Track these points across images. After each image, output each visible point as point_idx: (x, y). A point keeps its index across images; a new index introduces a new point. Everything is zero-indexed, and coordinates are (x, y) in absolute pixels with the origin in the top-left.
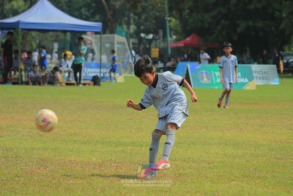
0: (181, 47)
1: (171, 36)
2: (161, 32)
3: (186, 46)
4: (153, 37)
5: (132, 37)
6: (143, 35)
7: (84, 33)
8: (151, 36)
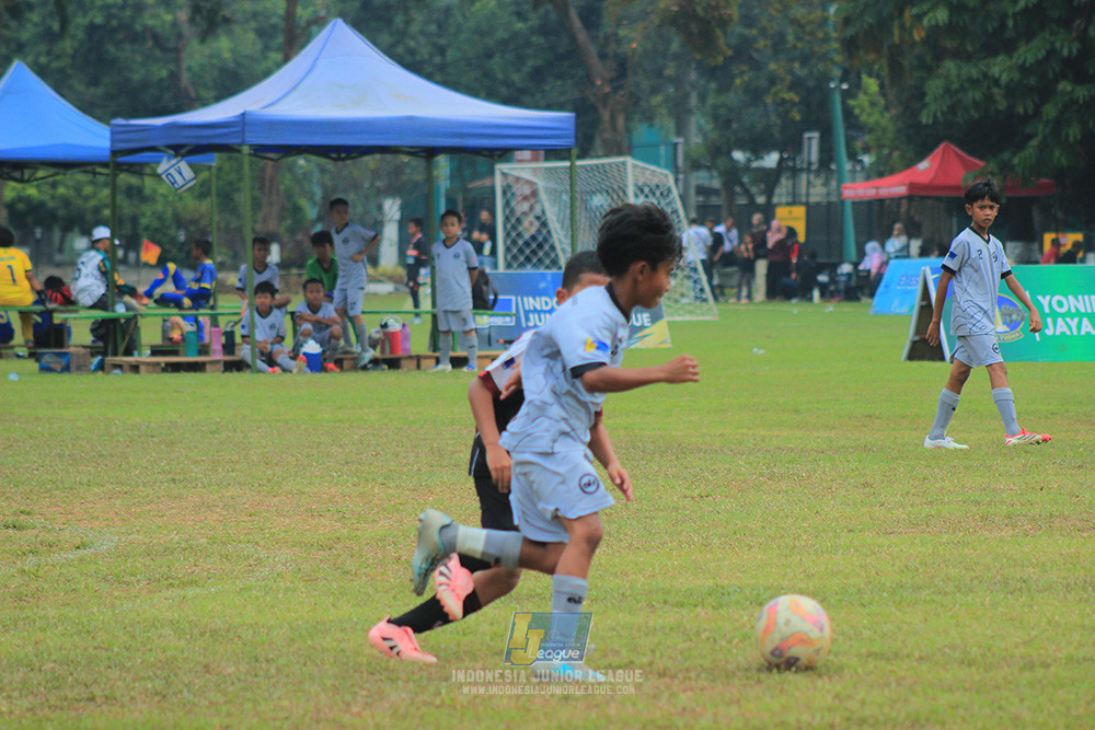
0: (897, 200)
1: (852, 156)
2: (813, 139)
3: (917, 194)
4: (781, 160)
5: (695, 165)
6: (738, 156)
7: (504, 154)
8: (771, 160)
